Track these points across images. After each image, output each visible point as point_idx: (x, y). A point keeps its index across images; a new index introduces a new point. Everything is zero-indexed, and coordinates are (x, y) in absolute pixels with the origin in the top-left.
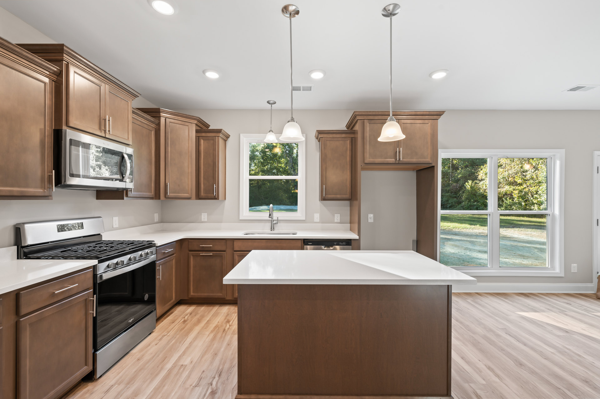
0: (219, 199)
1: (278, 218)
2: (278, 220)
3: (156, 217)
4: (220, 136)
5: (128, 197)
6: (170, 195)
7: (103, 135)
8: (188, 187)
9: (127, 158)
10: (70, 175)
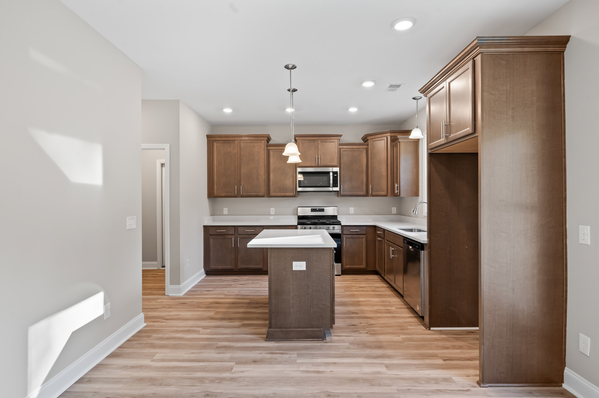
0: (401, 196)
3: (394, 210)
4: (400, 141)
5: (341, 196)
6: (373, 193)
7: (317, 165)
8: (385, 187)
9: (331, 174)
10: (299, 187)
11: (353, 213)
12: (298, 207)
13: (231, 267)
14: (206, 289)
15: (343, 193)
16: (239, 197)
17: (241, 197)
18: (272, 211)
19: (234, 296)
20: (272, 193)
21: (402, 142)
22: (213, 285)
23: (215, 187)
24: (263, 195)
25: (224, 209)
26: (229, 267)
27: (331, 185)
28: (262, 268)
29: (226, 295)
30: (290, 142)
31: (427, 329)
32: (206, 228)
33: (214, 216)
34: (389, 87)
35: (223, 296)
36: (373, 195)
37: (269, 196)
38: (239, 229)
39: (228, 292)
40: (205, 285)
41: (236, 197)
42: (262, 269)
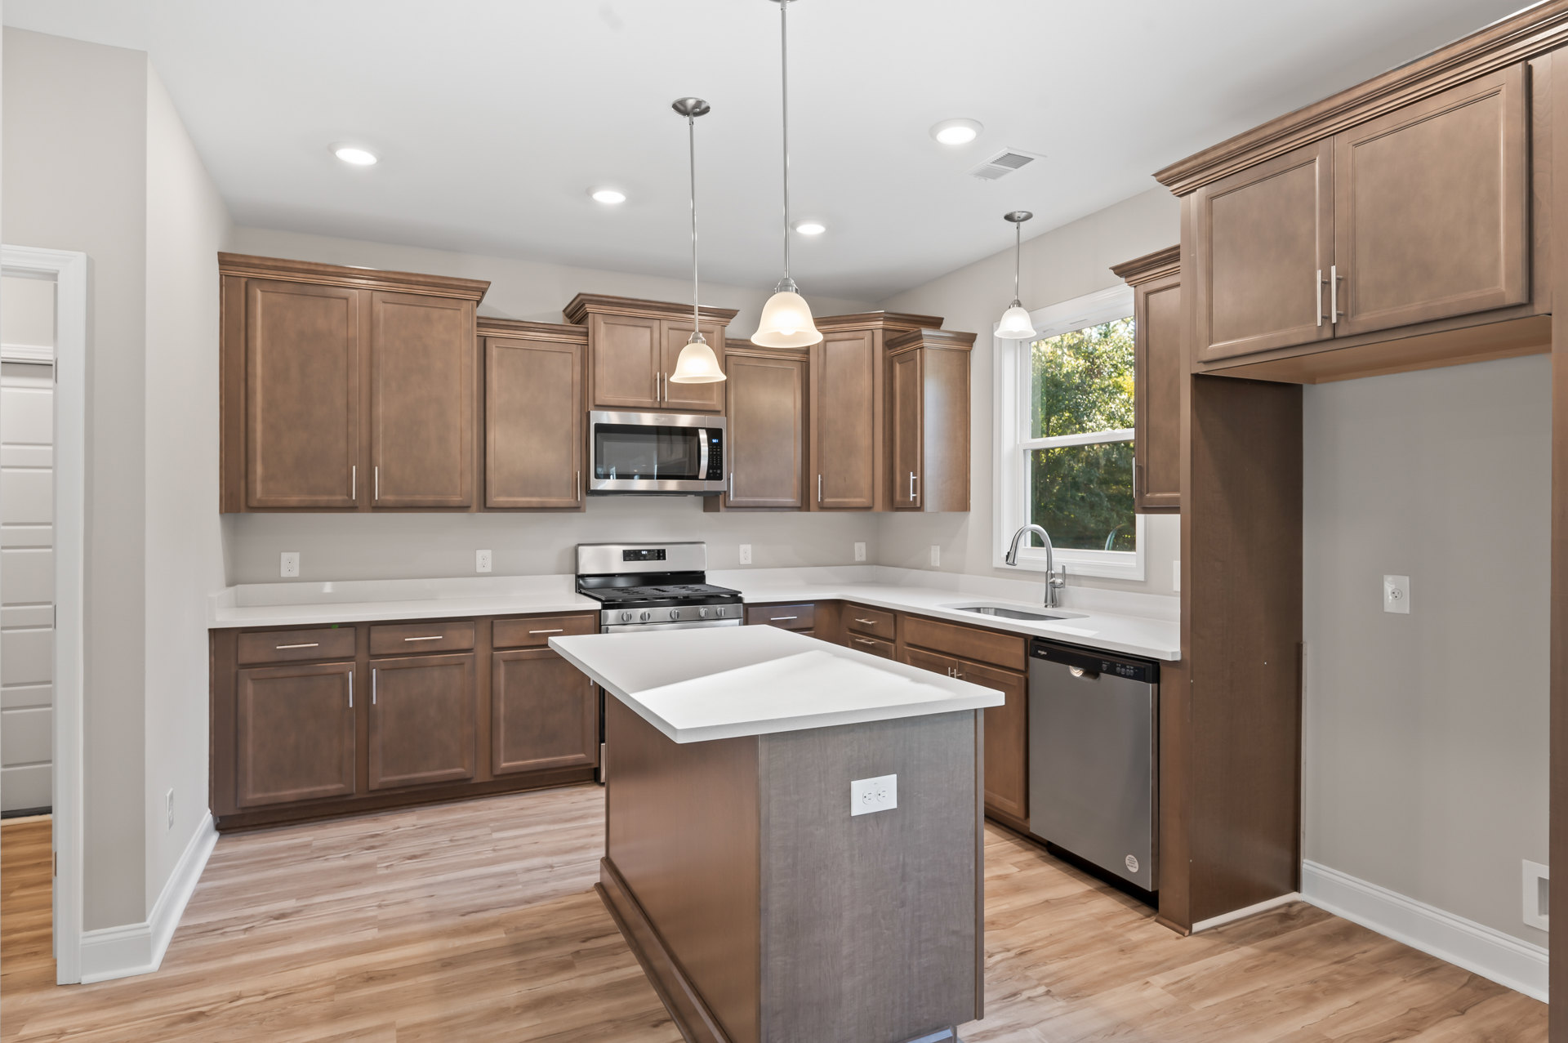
0: (923, 511)
1: (1064, 567)
2: (1064, 575)
3: (860, 550)
4: (925, 344)
5: (728, 507)
6: (826, 500)
7: (657, 406)
8: (864, 483)
9: (703, 436)
10: (597, 476)
11: (749, 561)
12: (579, 545)
13: (341, 786)
14: (263, 909)
15: (738, 499)
16: (363, 511)
17: (373, 512)
18: (484, 559)
19: (421, 921)
20: (495, 499)
21: (930, 349)
22: (283, 880)
23: (259, 469)
24: (465, 505)
25: (285, 556)
26: (332, 788)
27: (703, 474)
28: (468, 776)
29: (383, 925)
30: (785, 287)
31: (1183, 934)
32: (221, 639)
33: (239, 586)
34: (993, 160)
35: (371, 934)
36: (825, 506)
37: (485, 507)
38: (376, 635)
39: (380, 906)
40: (245, 887)
41: (352, 508)
42: (470, 779)
